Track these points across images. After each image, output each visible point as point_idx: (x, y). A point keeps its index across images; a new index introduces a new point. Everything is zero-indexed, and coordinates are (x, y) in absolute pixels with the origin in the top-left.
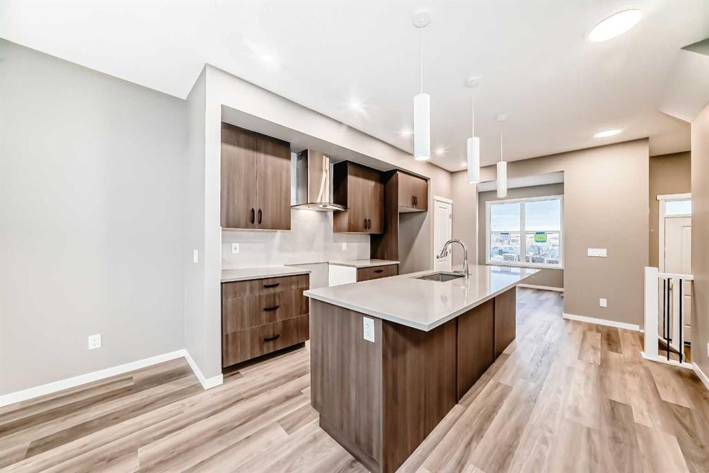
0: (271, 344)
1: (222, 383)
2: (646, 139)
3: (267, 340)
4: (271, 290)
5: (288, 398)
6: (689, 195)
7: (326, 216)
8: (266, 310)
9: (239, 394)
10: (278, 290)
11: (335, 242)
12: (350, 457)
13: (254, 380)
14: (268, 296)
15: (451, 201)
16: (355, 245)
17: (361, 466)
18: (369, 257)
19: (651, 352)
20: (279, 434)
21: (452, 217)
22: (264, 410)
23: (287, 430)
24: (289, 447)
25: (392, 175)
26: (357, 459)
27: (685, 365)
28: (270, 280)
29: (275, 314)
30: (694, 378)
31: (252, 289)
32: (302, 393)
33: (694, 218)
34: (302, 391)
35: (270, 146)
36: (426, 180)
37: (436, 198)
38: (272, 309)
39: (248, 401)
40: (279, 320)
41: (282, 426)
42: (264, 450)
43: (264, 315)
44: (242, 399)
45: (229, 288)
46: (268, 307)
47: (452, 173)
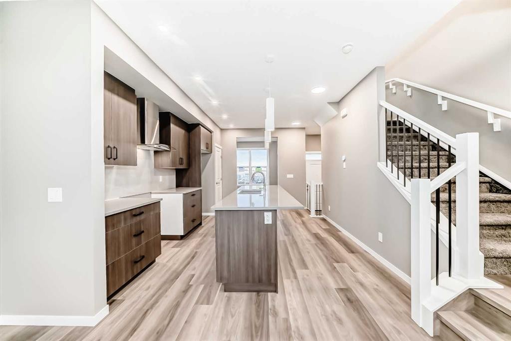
0: (139, 264)
1: (108, 313)
2: (304, 128)
3: (136, 262)
4: (138, 218)
5: (185, 292)
6: (320, 152)
7: (149, 154)
8: (135, 236)
9: (140, 309)
10: (143, 217)
11: (155, 175)
12: (254, 293)
13: (139, 297)
14: (136, 224)
15: (221, 147)
16: (167, 177)
17: (262, 293)
18: (175, 187)
19: (313, 214)
20: (204, 309)
21: (222, 157)
22: (177, 305)
23: (208, 304)
24: (219, 309)
25: (197, 127)
26: (258, 292)
27: (321, 216)
28: (138, 210)
29: (141, 238)
30: (324, 220)
31: (125, 219)
32: (191, 285)
33: (323, 161)
34: (190, 284)
35: (122, 90)
36: (211, 132)
37: (216, 145)
38: (138, 234)
39: (154, 308)
40: (143, 243)
41: (202, 304)
42: (206, 319)
43: (134, 240)
44: (148, 310)
45: (111, 221)
46: (136, 234)
47: (222, 130)
